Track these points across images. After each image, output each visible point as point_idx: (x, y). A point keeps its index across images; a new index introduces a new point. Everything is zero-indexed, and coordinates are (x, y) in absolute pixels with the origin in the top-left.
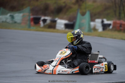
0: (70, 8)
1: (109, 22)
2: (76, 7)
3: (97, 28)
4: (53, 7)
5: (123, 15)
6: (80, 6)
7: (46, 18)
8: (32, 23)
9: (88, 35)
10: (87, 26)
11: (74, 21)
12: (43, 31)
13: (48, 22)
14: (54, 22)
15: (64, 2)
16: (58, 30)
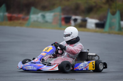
0: (101, 7)
2: (106, 6)
4: (83, 6)
6: (110, 5)
8: (63, 23)
9: (118, 34)
10: (117, 26)
11: (104, 20)
13: (79, 21)
14: (84, 21)
15: (95, 2)
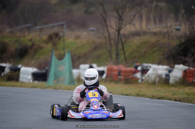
6: (55, 44)
7: (4, 65)
9: (69, 89)
10: (67, 76)
11: (47, 68)
14: (16, 71)
15: (31, 40)
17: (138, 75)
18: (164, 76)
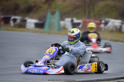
0: (40, 7)
1: (78, 21)
2: (45, 6)
3: (67, 27)
4: (23, 6)
5: (92, 14)
6: (50, 5)
7: (16, 17)
8: (3, 23)
9: (58, 34)
10: (57, 25)
11: (44, 20)
12: (13, 30)
14: (24, 21)
15: (34, 2)
16: (28, 29)
17: (102, 26)
18: (118, 27)
